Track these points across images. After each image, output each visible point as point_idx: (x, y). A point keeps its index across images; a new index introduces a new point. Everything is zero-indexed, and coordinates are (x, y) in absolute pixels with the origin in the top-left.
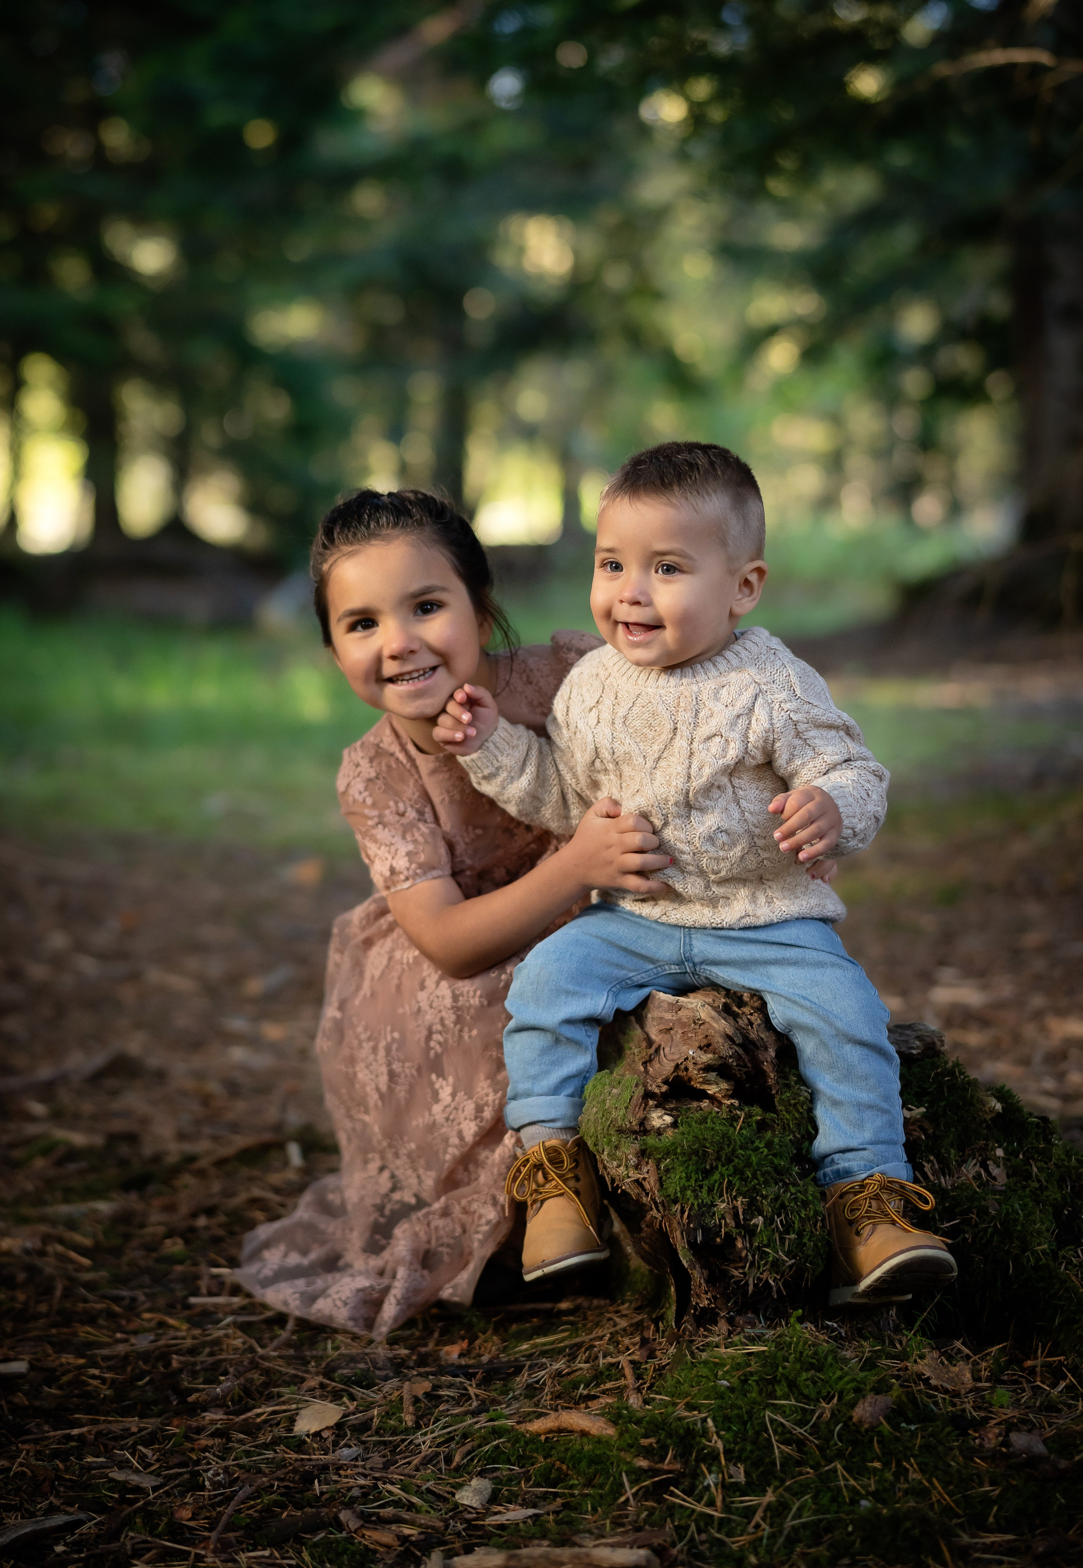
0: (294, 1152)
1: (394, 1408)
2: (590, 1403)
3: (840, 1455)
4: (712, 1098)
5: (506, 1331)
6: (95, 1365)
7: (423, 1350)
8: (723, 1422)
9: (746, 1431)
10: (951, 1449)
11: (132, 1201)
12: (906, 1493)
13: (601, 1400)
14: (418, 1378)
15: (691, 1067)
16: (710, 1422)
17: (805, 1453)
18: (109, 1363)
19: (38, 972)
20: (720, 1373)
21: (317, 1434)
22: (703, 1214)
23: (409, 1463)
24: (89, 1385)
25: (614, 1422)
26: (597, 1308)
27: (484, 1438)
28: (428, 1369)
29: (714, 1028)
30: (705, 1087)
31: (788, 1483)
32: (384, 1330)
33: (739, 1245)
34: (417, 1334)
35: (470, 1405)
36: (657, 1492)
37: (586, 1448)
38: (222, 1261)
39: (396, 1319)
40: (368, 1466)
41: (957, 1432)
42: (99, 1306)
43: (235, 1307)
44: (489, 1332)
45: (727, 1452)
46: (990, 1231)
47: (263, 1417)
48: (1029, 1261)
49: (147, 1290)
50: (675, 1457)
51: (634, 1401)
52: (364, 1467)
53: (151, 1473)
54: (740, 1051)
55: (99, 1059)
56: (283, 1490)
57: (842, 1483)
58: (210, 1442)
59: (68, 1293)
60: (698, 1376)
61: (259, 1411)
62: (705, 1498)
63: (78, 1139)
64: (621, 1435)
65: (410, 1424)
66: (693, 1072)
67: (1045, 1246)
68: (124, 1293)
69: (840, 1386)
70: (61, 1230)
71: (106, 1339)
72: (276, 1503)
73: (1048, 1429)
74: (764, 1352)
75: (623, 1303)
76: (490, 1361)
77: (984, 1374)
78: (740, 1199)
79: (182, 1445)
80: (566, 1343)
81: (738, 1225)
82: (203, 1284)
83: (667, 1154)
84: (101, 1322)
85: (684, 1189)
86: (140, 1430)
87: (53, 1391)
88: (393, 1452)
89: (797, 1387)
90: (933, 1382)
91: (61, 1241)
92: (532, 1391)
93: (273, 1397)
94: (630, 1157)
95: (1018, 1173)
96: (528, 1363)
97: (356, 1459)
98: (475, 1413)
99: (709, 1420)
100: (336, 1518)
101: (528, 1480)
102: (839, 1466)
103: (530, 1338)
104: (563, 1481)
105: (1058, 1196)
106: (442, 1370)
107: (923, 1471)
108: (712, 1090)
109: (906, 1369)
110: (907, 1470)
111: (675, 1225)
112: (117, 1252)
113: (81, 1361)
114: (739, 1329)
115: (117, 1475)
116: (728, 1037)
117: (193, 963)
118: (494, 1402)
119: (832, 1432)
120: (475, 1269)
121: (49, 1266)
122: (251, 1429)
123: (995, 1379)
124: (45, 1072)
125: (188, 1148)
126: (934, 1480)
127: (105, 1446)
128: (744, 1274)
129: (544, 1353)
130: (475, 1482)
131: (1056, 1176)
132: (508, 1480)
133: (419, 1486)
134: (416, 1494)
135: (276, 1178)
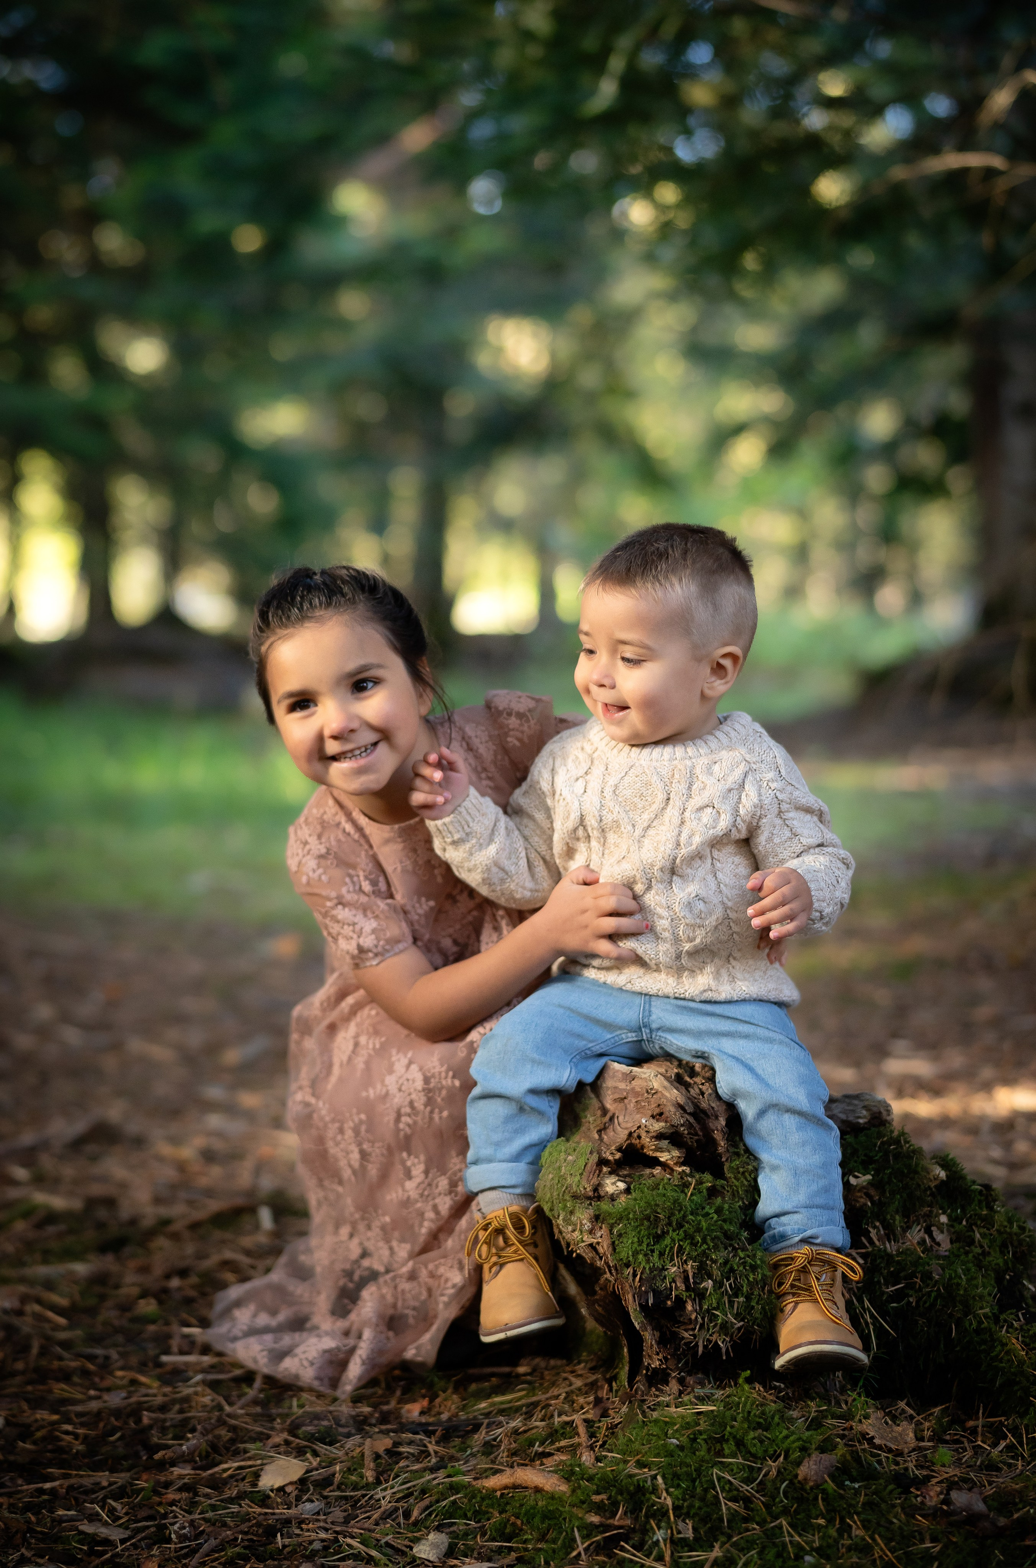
0: (265, 1216)
1: (355, 1465)
2: (545, 1460)
3: (785, 1512)
4: (664, 1166)
5: (465, 1389)
6: (69, 1421)
7: (385, 1408)
8: (673, 1479)
9: (694, 1488)
10: (894, 1506)
11: (108, 1262)
12: (849, 1549)
13: (556, 1457)
14: (381, 1435)
15: (643, 1135)
16: (660, 1479)
17: (752, 1510)
18: (83, 1419)
19: (23, 1041)
20: (670, 1432)
21: (281, 1489)
22: (654, 1278)
23: (369, 1518)
24: (62, 1440)
25: (568, 1480)
26: (553, 1368)
27: (442, 1494)
28: (389, 1427)
29: (666, 1098)
30: (658, 1154)
31: (735, 1539)
32: (349, 1388)
33: (689, 1307)
34: (380, 1392)
35: (429, 1462)
36: (608, 1547)
37: (540, 1503)
38: (193, 1321)
39: (360, 1378)
40: (329, 1520)
41: (899, 1490)
42: (74, 1364)
43: (205, 1365)
44: (449, 1391)
45: (676, 1508)
46: (933, 1295)
47: (229, 1472)
48: (971, 1324)
49: (120, 1349)
50: (625, 1513)
51: (587, 1458)
52: (325, 1521)
53: (120, 1526)
54: (692, 1120)
55: (80, 1126)
56: (246, 1543)
57: (787, 1539)
58: (177, 1496)
59: (44, 1352)
60: (649, 1435)
61: (225, 1466)
62: (654, 1553)
63: (58, 1202)
64: (574, 1491)
65: (371, 1479)
66: (646, 1140)
67: (987, 1310)
68: (99, 1351)
69: (785, 1445)
70: (38, 1291)
71: (79, 1396)
72: (239, 1556)
73: (988, 1488)
74: (712, 1411)
75: (579, 1363)
76: (450, 1419)
77: (927, 1434)
78: (690, 1263)
79: (150, 1498)
80: (523, 1401)
81: (688, 1288)
82: (175, 1343)
83: (621, 1219)
84: (76, 1379)
85: (636, 1253)
86: (111, 1484)
87: (28, 1446)
88: (354, 1506)
89: (744, 1445)
90: (877, 1441)
91: (39, 1301)
92: (489, 1448)
93: (239, 1453)
94: (584, 1222)
95: (962, 1239)
96: (486, 1421)
97: (318, 1513)
98: (433, 1470)
99: (659, 1477)
101: (483, 1535)
102: (784, 1523)
103: (489, 1396)
104: (517, 1535)
105: (1000, 1261)
106: (403, 1428)
107: (865, 1527)
108: (664, 1157)
109: (851, 1428)
110: (850, 1527)
111: (627, 1287)
112: (92, 1311)
113: (55, 1417)
114: (689, 1389)
115: (87, 1528)
116: (681, 1107)
117: (173, 1034)
118: (452, 1458)
119: (778, 1489)
120: (438, 1330)
121: (26, 1325)
122: (217, 1484)
123: (938, 1438)
124: (27, 1138)
125: (164, 1211)
126: (877, 1536)
127: (76, 1499)
128: (695, 1336)
129: (501, 1412)
130: (431, 1536)
131: (998, 1242)
132: (465, 1535)
133: (378, 1540)
134: (375, 1548)
135: (247, 1241)
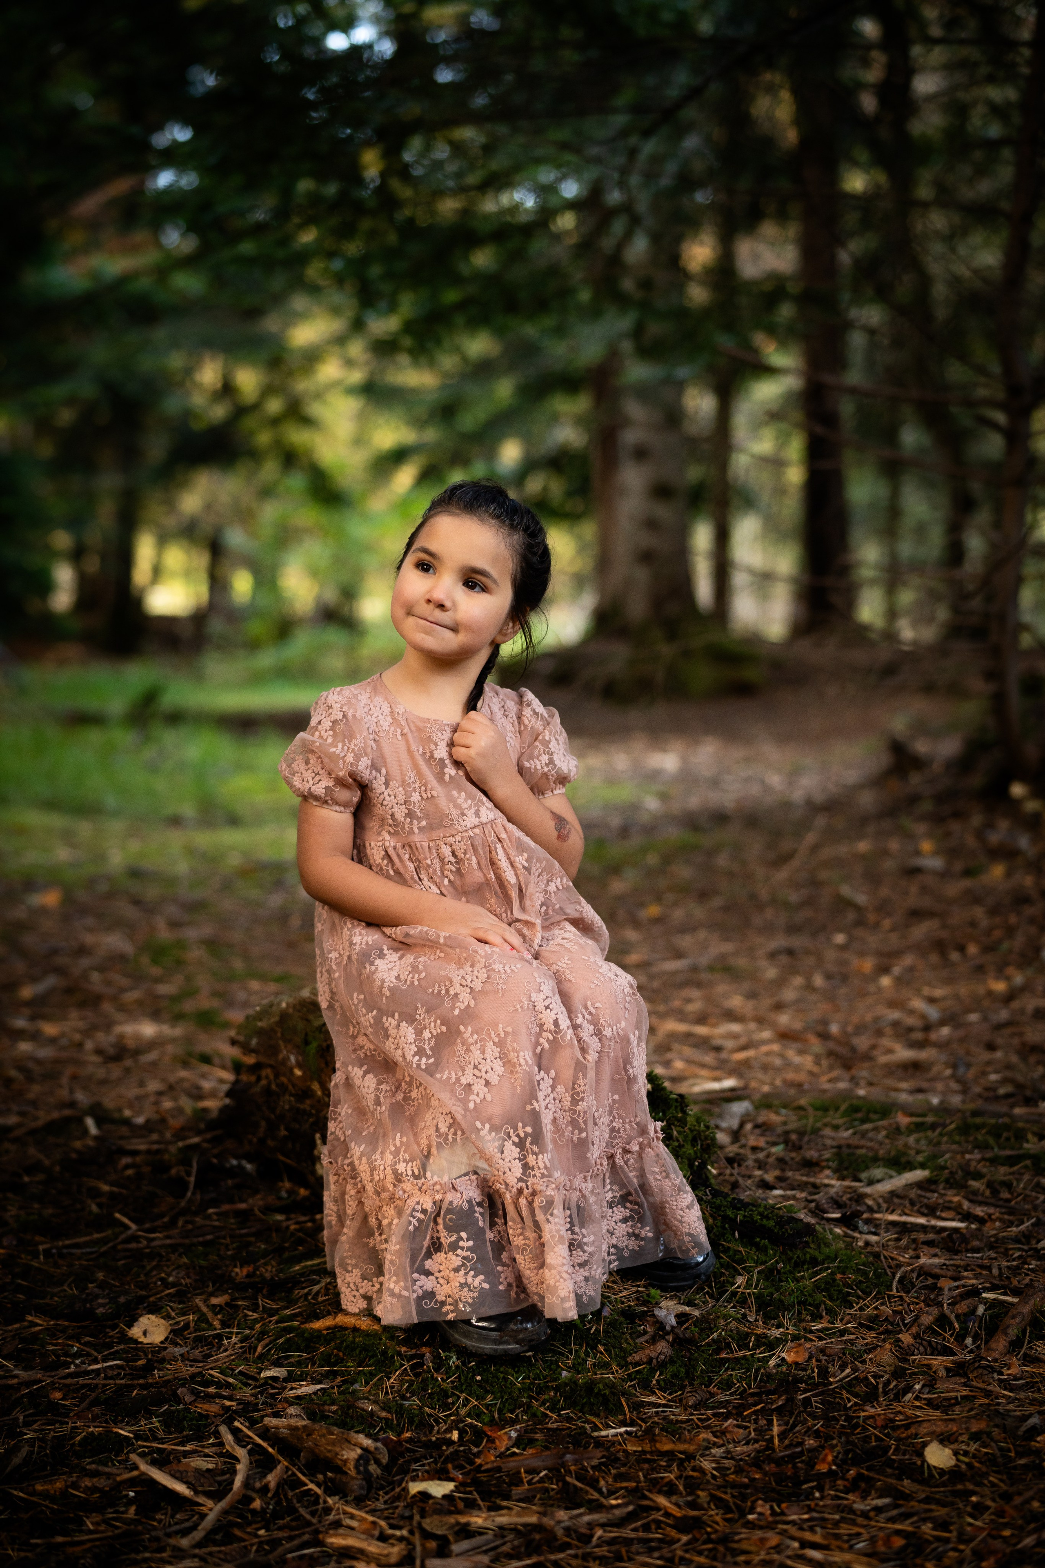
0: (90, 1122)
7: (218, 1272)
10: (624, 1333)
14: (220, 1293)
27: (278, 1335)
28: (224, 1286)
37: (357, 1339)
44: (268, 1258)
56: (128, 1376)
65: (219, 1326)
76: (272, 1279)
98: (267, 1317)
100: (175, 1394)
101: (313, 1365)
103: (300, 1262)
104: (341, 1363)
105: (691, 1152)
106: (236, 1286)
118: (280, 1309)
129: (312, 1273)
131: (690, 1137)
132: (299, 1364)
133: (233, 1370)
134: (231, 1376)
135: (78, 1144)
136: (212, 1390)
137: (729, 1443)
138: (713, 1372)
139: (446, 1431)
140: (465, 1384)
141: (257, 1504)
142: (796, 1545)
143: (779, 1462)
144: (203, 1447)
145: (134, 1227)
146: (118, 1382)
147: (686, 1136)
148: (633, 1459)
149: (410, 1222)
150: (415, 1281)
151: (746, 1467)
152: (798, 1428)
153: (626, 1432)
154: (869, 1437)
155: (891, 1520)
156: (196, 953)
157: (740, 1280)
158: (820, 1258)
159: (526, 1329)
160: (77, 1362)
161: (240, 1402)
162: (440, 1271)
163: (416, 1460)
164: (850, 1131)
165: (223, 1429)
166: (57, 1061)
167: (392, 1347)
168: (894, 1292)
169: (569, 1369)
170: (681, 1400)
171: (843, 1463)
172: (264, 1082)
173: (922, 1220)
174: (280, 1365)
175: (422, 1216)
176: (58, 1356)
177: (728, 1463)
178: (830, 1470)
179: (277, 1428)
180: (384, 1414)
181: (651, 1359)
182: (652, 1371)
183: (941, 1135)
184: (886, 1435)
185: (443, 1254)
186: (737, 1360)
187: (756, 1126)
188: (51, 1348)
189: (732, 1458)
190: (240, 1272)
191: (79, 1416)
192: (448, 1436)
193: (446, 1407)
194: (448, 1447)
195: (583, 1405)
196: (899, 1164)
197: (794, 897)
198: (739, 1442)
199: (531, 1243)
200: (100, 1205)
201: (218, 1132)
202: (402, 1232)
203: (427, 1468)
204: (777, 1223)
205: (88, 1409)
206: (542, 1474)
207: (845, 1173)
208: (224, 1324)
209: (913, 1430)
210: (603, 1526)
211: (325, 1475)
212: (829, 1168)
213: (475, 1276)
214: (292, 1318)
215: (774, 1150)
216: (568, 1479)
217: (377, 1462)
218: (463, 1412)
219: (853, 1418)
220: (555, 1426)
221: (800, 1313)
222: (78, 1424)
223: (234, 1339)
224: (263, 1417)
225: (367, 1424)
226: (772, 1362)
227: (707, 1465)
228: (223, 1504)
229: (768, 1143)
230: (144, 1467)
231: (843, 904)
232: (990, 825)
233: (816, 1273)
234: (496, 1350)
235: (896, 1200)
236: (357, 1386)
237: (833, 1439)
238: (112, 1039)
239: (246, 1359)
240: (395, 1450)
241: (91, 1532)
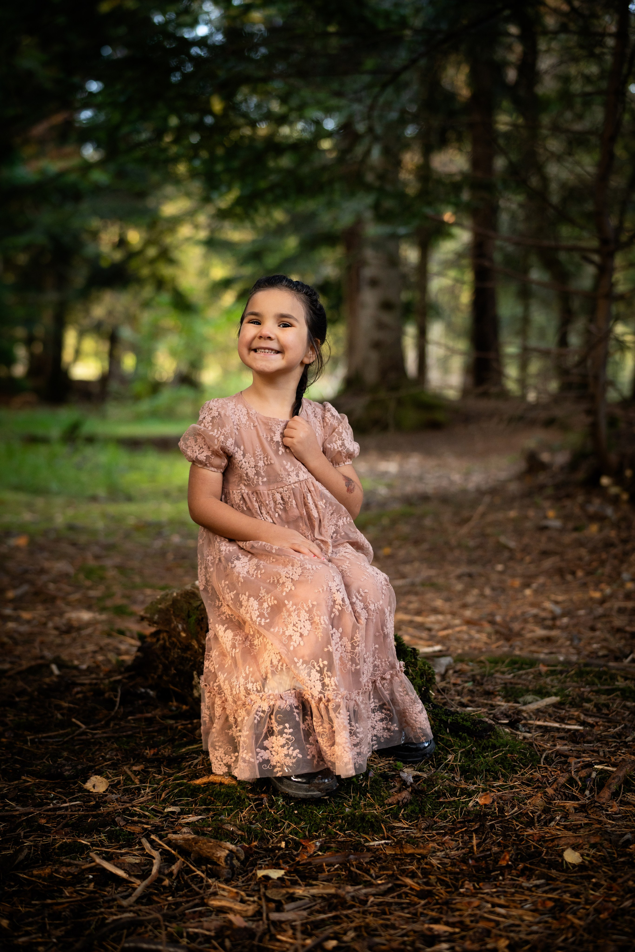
0: (54, 667)
5: (173, 744)
7: (136, 752)
10: (382, 787)
12: (365, 805)
14: (138, 764)
27: (174, 787)
28: (140, 760)
35: (164, 774)
37: (222, 790)
41: (384, 780)
44: (165, 745)
65: (138, 782)
76: (169, 756)
96: (187, 757)
100: (114, 821)
101: (196, 805)
103: (185, 746)
104: (213, 804)
105: (420, 682)
106: (147, 760)
118: (174, 773)
129: (194, 752)
131: (419, 673)
132: (187, 804)
133: (148, 808)
134: (147, 811)
135: (47, 680)
136: (136, 819)
137: (447, 849)
138: (435, 809)
139: (277, 842)
140: (287, 815)
141: (166, 882)
142: (489, 905)
143: (477, 860)
144: (132, 850)
145: (84, 726)
146: (80, 813)
147: (417, 673)
148: (390, 858)
149: (255, 718)
150: (257, 753)
151: (458, 863)
152: (488, 841)
153: (385, 843)
154: (530, 846)
155: (545, 892)
156: (111, 573)
157: (450, 757)
158: (498, 745)
159: (325, 783)
160: (54, 802)
161: (153, 825)
162: (273, 747)
163: (261, 858)
164: (512, 675)
165: (144, 840)
166: (31, 634)
167: (244, 794)
168: (542, 765)
169: (350, 807)
170: (417, 826)
171: (515, 861)
172: (161, 642)
173: (557, 725)
174: (177, 805)
175: (262, 714)
176: (42, 800)
177: (446, 861)
178: (508, 865)
179: (176, 840)
180: (240, 832)
181: (398, 802)
182: (400, 808)
183: (566, 677)
184: (541, 845)
185: (274, 737)
186: (450, 802)
187: (455, 672)
188: (38, 795)
189: (449, 858)
190: (149, 753)
191: (57, 832)
192: (279, 845)
193: (277, 828)
194: (279, 851)
195: (359, 828)
196: (542, 693)
197: (471, 543)
198: (453, 849)
199: (327, 731)
200: (62, 714)
201: (132, 673)
202: (250, 724)
203: (267, 863)
204: (472, 724)
205: (62, 829)
206: (336, 867)
207: (509, 698)
208: (141, 782)
209: (556, 842)
210: (374, 895)
211: (207, 867)
212: (500, 695)
213: (294, 750)
214: (183, 778)
215: (467, 685)
216: (352, 869)
217: (238, 858)
218: (287, 831)
219: (520, 835)
220: (342, 839)
221: (486, 776)
222: (57, 837)
223: (148, 790)
224: (167, 834)
225: (231, 837)
226: (471, 804)
227: (434, 862)
228: (146, 882)
229: (462, 681)
230: (98, 860)
231: (501, 548)
232: (588, 501)
233: (496, 753)
234: (306, 795)
235: (541, 714)
236: (223, 817)
237: (509, 847)
238: (64, 621)
239: (155, 801)
240: (248, 852)
241: (68, 897)
